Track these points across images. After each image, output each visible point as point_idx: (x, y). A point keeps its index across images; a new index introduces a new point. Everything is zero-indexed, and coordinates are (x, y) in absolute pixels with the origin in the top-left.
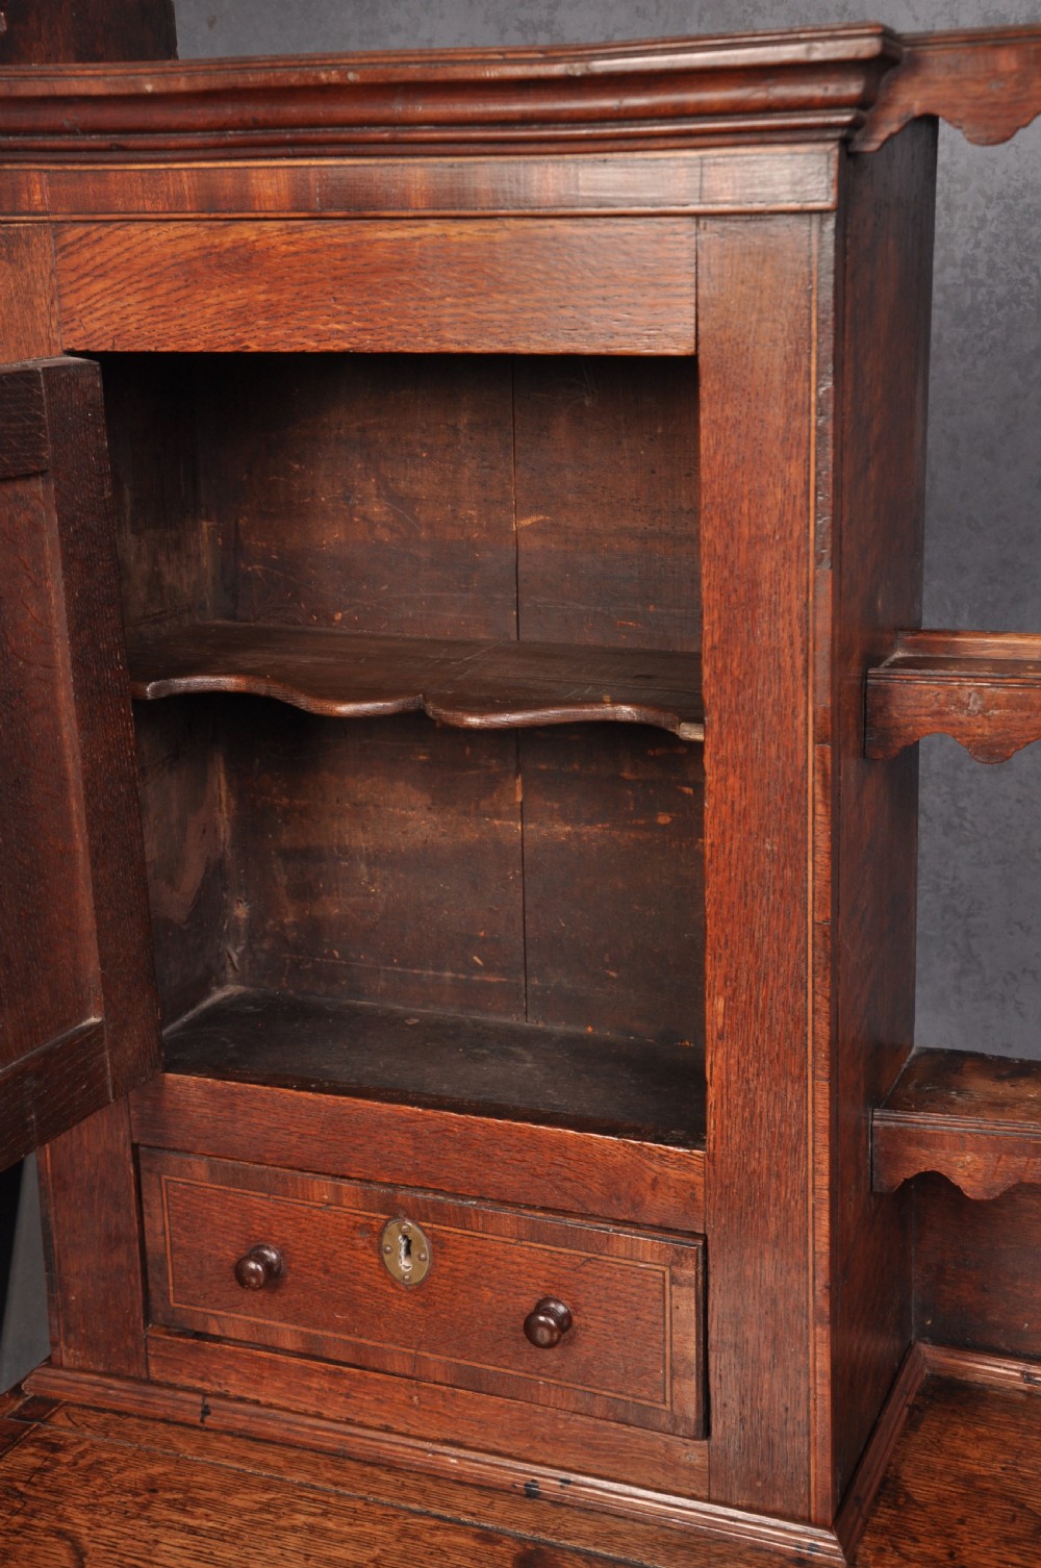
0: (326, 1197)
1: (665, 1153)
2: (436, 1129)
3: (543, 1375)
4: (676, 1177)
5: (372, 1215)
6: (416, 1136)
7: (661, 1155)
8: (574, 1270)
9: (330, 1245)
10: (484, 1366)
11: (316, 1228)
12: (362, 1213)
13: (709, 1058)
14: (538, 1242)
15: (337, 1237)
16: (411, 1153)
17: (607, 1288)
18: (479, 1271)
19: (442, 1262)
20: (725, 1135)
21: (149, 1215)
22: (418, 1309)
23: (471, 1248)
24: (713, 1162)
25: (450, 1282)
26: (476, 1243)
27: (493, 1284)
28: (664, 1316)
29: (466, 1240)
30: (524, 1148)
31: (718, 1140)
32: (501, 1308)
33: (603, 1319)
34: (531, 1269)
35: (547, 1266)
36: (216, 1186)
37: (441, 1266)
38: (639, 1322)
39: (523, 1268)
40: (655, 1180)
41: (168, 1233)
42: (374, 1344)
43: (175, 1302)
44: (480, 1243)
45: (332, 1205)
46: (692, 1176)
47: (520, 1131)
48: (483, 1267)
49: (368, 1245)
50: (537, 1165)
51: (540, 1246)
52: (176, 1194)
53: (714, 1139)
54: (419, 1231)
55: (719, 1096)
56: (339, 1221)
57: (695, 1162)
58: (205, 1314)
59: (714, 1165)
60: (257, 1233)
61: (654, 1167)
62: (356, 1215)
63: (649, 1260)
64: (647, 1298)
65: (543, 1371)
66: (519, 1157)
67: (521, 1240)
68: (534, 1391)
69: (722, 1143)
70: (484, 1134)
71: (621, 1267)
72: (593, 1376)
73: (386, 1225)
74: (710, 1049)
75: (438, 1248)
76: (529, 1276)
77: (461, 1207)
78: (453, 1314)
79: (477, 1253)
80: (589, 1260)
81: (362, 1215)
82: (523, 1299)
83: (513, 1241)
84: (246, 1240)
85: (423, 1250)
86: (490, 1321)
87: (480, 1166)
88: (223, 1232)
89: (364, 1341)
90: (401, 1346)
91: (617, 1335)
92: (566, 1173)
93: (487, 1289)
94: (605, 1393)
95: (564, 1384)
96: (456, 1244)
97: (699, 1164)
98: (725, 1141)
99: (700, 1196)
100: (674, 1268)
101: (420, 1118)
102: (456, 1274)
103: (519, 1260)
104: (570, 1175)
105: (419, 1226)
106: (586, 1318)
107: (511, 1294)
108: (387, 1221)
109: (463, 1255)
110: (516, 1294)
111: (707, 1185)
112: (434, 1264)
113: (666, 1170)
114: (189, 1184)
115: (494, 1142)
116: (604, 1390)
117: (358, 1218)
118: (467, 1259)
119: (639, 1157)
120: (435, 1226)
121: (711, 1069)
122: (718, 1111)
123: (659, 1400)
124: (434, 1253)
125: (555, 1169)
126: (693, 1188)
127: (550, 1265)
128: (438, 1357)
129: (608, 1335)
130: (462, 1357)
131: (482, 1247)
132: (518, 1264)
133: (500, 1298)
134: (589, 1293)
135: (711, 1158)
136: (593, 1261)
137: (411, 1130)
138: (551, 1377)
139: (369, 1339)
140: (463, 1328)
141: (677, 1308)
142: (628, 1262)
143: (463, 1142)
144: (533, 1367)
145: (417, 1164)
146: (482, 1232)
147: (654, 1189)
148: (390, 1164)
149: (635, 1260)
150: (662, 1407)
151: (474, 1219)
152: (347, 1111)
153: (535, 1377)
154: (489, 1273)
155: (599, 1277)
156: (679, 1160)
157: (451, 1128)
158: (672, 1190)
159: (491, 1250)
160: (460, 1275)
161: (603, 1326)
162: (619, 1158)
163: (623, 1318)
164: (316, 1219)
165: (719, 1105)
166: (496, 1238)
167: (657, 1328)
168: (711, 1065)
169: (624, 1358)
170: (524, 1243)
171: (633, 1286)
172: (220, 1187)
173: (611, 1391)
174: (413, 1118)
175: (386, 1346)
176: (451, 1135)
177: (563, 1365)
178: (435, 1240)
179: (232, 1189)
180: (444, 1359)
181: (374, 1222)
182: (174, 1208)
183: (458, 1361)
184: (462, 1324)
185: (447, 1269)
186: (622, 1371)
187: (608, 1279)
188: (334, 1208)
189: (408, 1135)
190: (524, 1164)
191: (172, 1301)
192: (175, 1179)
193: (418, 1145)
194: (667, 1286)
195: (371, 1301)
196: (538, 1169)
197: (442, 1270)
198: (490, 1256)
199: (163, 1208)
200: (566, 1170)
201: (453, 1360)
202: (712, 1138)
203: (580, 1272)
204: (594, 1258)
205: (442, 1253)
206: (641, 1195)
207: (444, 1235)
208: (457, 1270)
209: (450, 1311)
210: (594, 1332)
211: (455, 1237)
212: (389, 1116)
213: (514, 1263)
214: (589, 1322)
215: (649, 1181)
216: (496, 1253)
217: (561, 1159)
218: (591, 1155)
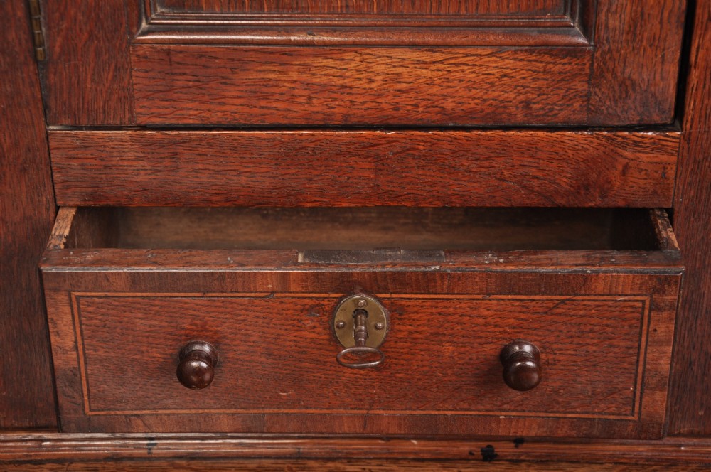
0: (270, 286)
1: (640, 139)
2: (400, 150)
3: (505, 410)
4: (649, 160)
5: (323, 295)
6: (377, 159)
7: (634, 141)
8: (546, 313)
9: (272, 331)
10: (442, 412)
11: (257, 317)
12: (312, 295)
13: (697, 41)
14: (509, 293)
15: (282, 322)
16: (372, 176)
17: (579, 325)
18: (441, 330)
19: (401, 327)
20: (703, 114)
21: (58, 334)
22: (371, 373)
23: (434, 310)
24: (688, 141)
25: (409, 344)
26: (440, 304)
27: (455, 339)
28: (640, 340)
29: (428, 303)
30: (492, 155)
31: (697, 120)
32: (463, 359)
33: (573, 352)
34: (499, 319)
35: (517, 314)
36: (140, 294)
37: (400, 331)
38: (612, 349)
39: (490, 320)
40: (626, 167)
41: (80, 348)
42: (322, 412)
43: (91, 410)
44: (446, 304)
45: (276, 292)
46: (665, 158)
47: (490, 139)
48: (446, 325)
49: (317, 324)
50: (505, 169)
51: (510, 297)
52: (90, 309)
53: (692, 119)
54: (377, 303)
55: (702, 77)
56: (284, 306)
57: (669, 144)
58: (126, 416)
59: (688, 143)
60: (187, 332)
61: (627, 154)
62: (305, 298)
63: (629, 292)
64: (623, 326)
65: (505, 406)
66: (486, 164)
67: (489, 295)
68: (494, 425)
69: (700, 122)
70: (449, 147)
71: (597, 303)
72: (558, 403)
73: (338, 303)
74: (699, 32)
75: (397, 316)
76: (496, 326)
77: (424, 273)
78: (410, 372)
79: (440, 314)
80: (563, 302)
81: (312, 298)
82: (487, 347)
83: (481, 297)
84: (176, 340)
85: (382, 320)
86: (450, 372)
87: (445, 178)
88: (147, 337)
89: (311, 411)
90: (352, 409)
91: (588, 363)
92: (533, 172)
93: (449, 344)
94: (570, 415)
95: (526, 414)
96: (416, 309)
97: (673, 145)
98: (703, 120)
99: (671, 174)
100: (655, 296)
101: (383, 141)
102: (415, 336)
103: (486, 313)
104: (540, 174)
105: (376, 298)
106: (555, 354)
107: (475, 345)
108: (341, 298)
109: (426, 318)
110: (480, 344)
111: (679, 163)
112: (391, 330)
113: (638, 154)
114: (106, 297)
115: (461, 153)
116: (569, 413)
117: (307, 301)
118: (428, 321)
119: (612, 147)
120: (394, 296)
121: (697, 51)
122: (700, 92)
123: (628, 413)
124: (391, 320)
125: (522, 170)
126: (665, 168)
127: (520, 312)
128: (392, 412)
129: (577, 365)
130: (418, 408)
131: (445, 307)
132: (485, 317)
133: (463, 350)
134: (561, 331)
135: (687, 138)
136: (567, 302)
137: (373, 154)
138: (513, 411)
139: (316, 408)
140: (421, 383)
141: (655, 330)
142: (606, 298)
143: (428, 158)
144: (495, 405)
145: (378, 185)
146: (447, 294)
147: (624, 175)
148: (348, 189)
149: (615, 295)
150: (631, 418)
151: (439, 283)
152: (304, 144)
153: (496, 413)
154: (452, 329)
155: (572, 316)
156: (654, 143)
157: (416, 146)
158: (644, 172)
159: (456, 308)
160: (420, 336)
161: (574, 358)
162: (592, 150)
163: (594, 348)
164: (259, 308)
165: (702, 86)
166: (461, 297)
167: (631, 351)
168: (698, 48)
169: (592, 382)
170: (492, 297)
171: (608, 319)
172: (144, 294)
173: (577, 413)
174: (375, 142)
175: (335, 411)
176: (416, 153)
177: (527, 399)
178: (393, 308)
179: (159, 294)
180: (398, 413)
181: (326, 302)
182: (88, 322)
183: (413, 412)
184: (420, 379)
185: (406, 333)
186: (590, 394)
187: (582, 316)
188: (279, 295)
189: (369, 159)
190: (491, 171)
191: (87, 410)
192: (89, 294)
193: (381, 167)
194: (646, 312)
195: (319, 375)
196: (505, 173)
197: (400, 335)
198: (454, 314)
199: (74, 324)
200: (534, 170)
201: (408, 412)
202: (690, 118)
203: (552, 314)
204: (569, 300)
205: (401, 319)
206: (610, 183)
207: (404, 302)
208: (417, 332)
209: (407, 370)
210: (562, 365)
211: (416, 303)
212: (348, 144)
213: (481, 317)
214: (557, 357)
215: (620, 168)
216: (462, 310)
217: (530, 160)
218: (561, 152)
